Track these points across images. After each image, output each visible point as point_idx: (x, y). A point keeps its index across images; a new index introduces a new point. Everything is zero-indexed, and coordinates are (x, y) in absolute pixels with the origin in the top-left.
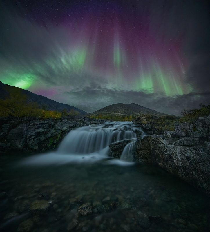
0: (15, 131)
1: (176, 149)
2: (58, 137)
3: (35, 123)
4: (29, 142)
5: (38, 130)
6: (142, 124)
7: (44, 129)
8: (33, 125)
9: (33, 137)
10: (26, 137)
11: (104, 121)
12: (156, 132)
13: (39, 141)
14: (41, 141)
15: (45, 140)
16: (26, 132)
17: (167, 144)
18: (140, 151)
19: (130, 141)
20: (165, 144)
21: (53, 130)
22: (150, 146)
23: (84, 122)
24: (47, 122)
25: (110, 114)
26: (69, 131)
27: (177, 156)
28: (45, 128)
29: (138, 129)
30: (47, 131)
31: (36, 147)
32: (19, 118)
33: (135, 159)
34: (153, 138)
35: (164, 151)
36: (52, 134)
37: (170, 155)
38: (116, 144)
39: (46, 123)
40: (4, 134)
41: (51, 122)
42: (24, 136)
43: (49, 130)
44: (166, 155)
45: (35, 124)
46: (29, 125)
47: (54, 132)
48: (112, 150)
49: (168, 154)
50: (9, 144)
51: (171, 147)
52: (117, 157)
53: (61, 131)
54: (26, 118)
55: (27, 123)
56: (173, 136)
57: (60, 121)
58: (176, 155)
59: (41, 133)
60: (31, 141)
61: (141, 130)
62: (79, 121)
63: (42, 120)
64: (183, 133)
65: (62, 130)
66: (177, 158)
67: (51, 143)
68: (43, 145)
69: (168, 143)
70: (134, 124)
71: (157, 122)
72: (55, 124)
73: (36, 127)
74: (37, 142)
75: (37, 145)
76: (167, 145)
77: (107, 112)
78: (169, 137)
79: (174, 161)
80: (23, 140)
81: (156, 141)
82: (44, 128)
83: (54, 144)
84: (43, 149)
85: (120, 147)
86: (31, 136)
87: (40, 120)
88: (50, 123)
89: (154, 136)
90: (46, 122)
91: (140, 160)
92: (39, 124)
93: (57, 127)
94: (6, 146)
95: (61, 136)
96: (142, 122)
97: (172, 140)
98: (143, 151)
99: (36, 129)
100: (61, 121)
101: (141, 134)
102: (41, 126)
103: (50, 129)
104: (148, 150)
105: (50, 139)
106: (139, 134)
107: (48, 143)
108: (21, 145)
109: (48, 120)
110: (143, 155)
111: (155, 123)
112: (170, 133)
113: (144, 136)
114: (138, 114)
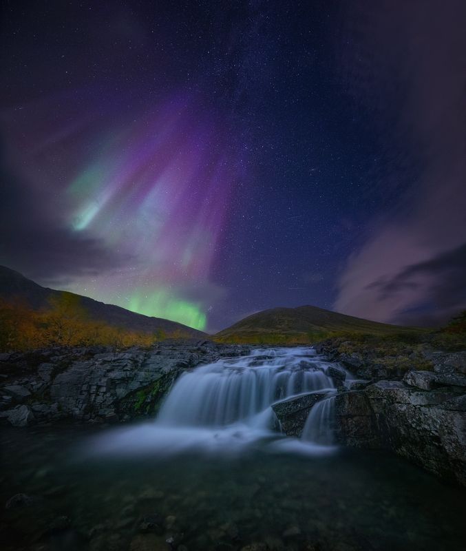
0: (65, 377)
1: (452, 420)
2: (154, 389)
3: (106, 359)
4: (94, 401)
5: (112, 375)
6: (339, 353)
7: (124, 371)
8: (101, 364)
9: (104, 389)
10: (88, 391)
11: (247, 348)
12: (381, 373)
13: (115, 398)
14: (120, 398)
15: (127, 396)
16: (87, 380)
17: (422, 406)
18: (347, 419)
19: (321, 397)
20: (415, 404)
21: (143, 373)
22: (372, 409)
23: (204, 352)
24: (131, 355)
25: (257, 332)
26: (178, 376)
27: (453, 437)
28: (127, 370)
29: (333, 365)
30: (131, 376)
31: (110, 413)
32: (72, 348)
33: (338, 439)
34: (381, 389)
35: (413, 422)
36: (141, 382)
37: (430, 431)
38: (287, 404)
39: (127, 358)
40: (43, 384)
41: (137, 356)
42: (85, 387)
43: (135, 374)
44: (418, 431)
45: (105, 362)
46: (94, 364)
47: (147, 378)
48: (279, 417)
49: (425, 430)
50: (54, 406)
51: (434, 412)
52: (292, 433)
53: (160, 376)
54: (86, 349)
55: (88, 359)
56: (434, 385)
57: (155, 352)
58: (450, 433)
59: (118, 380)
60: (100, 399)
61: (341, 369)
62: (195, 350)
63: (119, 352)
64: (461, 377)
65: (162, 373)
66: (456, 441)
67: (140, 403)
68: (125, 407)
69: (423, 404)
70: (318, 353)
71: (378, 350)
72: (145, 360)
73: (108, 368)
74: (110, 400)
75: (112, 406)
76: (422, 409)
77: (250, 330)
78: (421, 387)
79: (447, 448)
80: (83, 397)
81: (389, 397)
82: (125, 368)
83: (147, 404)
84: (126, 417)
85: (298, 411)
86: (99, 387)
87: (114, 351)
88: (136, 359)
89: (382, 386)
90: (127, 356)
91: (349, 441)
92: (114, 361)
93: (151, 365)
94: (50, 411)
95: (162, 385)
96: (340, 348)
97: (433, 396)
98: (355, 419)
99: (109, 371)
100: (159, 353)
101: (343, 378)
102: (119, 366)
103: (136, 371)
104: (368, 416)
105: (139, 393)
106: (339, 378)
107: (135, 402)
108: (80, 407)
109: (130, 353)
110: (355, 430)
111: (372, 351)
112: (425, 380)
113: (350, 382)
114: (322, 328)
